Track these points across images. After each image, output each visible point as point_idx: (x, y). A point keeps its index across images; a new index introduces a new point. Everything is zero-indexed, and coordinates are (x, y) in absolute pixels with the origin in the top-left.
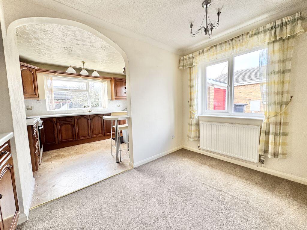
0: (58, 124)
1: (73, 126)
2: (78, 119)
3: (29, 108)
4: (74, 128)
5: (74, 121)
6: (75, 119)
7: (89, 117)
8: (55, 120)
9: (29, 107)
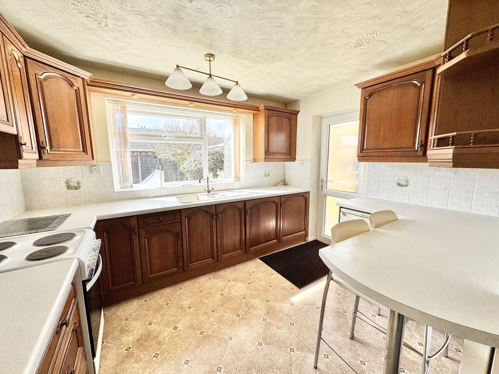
0: (143, 232)
1: (178, 236)
2: (189, 218)
3: (72, 184)
4: (180, 241)
5: (181, 222)
6: (183, 217)
7: (213, 211)
8: (134, 223)
9: (74, 184)
